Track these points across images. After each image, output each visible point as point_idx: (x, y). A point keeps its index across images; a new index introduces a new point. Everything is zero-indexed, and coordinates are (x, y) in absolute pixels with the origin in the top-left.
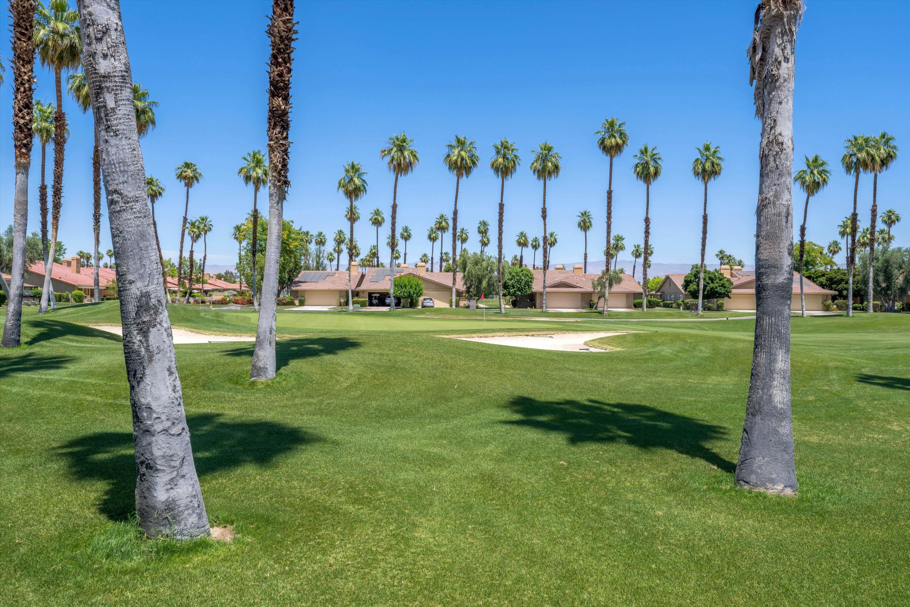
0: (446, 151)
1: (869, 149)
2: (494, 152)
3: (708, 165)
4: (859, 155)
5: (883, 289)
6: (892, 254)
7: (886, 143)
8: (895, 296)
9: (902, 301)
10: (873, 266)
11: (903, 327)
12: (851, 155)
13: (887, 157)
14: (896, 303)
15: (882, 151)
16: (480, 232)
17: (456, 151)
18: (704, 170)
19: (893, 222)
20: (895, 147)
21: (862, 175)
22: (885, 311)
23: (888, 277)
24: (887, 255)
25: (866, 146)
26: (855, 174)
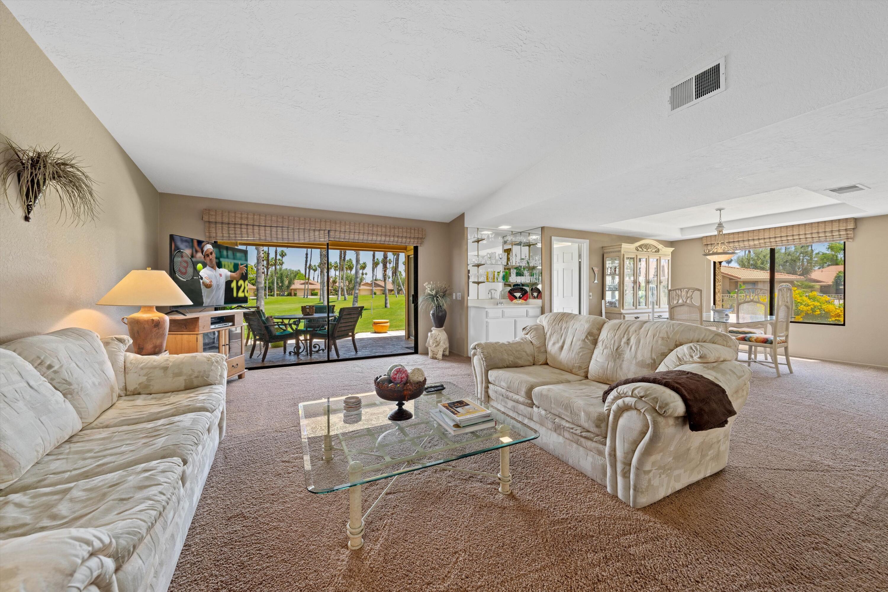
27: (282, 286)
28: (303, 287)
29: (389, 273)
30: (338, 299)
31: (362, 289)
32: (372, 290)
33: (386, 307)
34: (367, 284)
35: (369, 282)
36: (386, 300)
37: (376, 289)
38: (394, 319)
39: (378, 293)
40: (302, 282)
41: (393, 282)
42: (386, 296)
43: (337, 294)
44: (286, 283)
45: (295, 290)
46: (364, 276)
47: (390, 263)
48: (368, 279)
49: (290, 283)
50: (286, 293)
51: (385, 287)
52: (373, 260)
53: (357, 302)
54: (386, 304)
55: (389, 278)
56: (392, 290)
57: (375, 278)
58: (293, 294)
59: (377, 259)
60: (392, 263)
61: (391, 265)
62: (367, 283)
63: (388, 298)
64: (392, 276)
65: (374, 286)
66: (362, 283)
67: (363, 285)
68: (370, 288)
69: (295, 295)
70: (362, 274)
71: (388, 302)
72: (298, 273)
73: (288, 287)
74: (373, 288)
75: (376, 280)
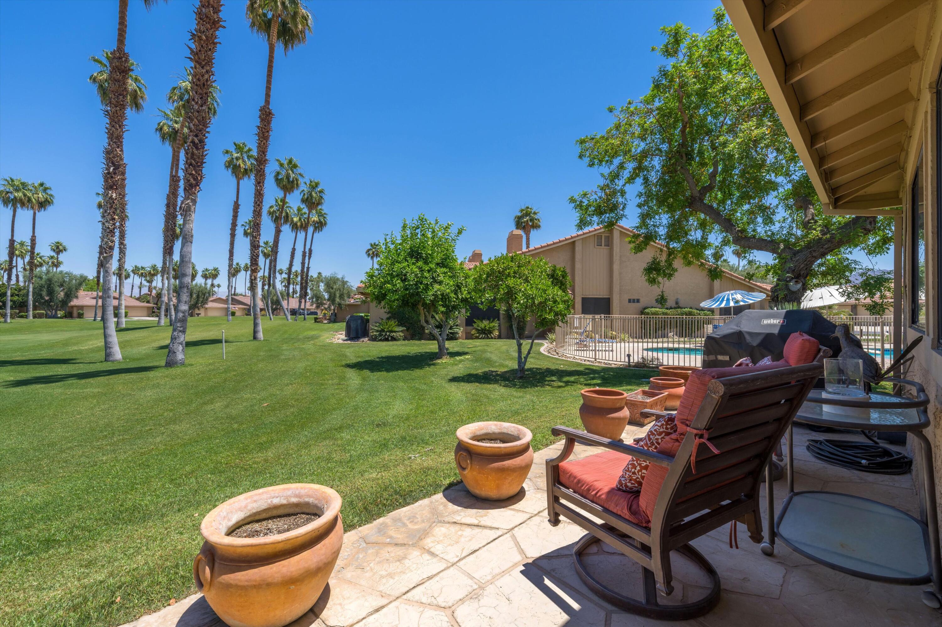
1: (25, 191)
4: (16, 194)
5: (46, 301)
6: (54, 275)
7: (45, 190)
8: (57, 307)
9: (65, 310)
10: (33, 283)
11: (56, 329)
12: (8, 192)
13: (45, 201)
14: (58, 312)
15: (40, 195)
19: (61, 251)
20: (51, 195)
21: (19, 211)
22: (49, 318)
23: (51, 292)
24: (50, 275)
25: (23, 189)
26: (12, 208)
27: (51, 300)
30: (159, 322)
31: (210, 308)
32: (227, 309)
33: (255, 338)
35: (224, 297)
36: (256, 325)
37: (236, 308)
38: (284, 373)
39: (239, 313)
40: (95, 294)
41: (264, 298)
42: (255, 318)
43: (158, 316)
44: (62, 295)
45: (81, 307)
46: (216, 289)
48: (222, 292)
49: (70, 295)
50: (60, 313)
51: (253, 306)
52: (230, 266)
53: (184, 332)
54: (255, 332)
57: (233, 293)
58: (75, 313)
59: (238, 264)
62: (220, 299)
63: (260, 321)
64: (263, 289)
65: (232, 304)
66: (211, 299)
67: (212, 301)
68: (226, 306)
69: (80, 316)
70: (212, 285)
71: (260, 328)
72: (83, 280)
73: (64, 303)
74: (231, 306)
75: (235, 294)
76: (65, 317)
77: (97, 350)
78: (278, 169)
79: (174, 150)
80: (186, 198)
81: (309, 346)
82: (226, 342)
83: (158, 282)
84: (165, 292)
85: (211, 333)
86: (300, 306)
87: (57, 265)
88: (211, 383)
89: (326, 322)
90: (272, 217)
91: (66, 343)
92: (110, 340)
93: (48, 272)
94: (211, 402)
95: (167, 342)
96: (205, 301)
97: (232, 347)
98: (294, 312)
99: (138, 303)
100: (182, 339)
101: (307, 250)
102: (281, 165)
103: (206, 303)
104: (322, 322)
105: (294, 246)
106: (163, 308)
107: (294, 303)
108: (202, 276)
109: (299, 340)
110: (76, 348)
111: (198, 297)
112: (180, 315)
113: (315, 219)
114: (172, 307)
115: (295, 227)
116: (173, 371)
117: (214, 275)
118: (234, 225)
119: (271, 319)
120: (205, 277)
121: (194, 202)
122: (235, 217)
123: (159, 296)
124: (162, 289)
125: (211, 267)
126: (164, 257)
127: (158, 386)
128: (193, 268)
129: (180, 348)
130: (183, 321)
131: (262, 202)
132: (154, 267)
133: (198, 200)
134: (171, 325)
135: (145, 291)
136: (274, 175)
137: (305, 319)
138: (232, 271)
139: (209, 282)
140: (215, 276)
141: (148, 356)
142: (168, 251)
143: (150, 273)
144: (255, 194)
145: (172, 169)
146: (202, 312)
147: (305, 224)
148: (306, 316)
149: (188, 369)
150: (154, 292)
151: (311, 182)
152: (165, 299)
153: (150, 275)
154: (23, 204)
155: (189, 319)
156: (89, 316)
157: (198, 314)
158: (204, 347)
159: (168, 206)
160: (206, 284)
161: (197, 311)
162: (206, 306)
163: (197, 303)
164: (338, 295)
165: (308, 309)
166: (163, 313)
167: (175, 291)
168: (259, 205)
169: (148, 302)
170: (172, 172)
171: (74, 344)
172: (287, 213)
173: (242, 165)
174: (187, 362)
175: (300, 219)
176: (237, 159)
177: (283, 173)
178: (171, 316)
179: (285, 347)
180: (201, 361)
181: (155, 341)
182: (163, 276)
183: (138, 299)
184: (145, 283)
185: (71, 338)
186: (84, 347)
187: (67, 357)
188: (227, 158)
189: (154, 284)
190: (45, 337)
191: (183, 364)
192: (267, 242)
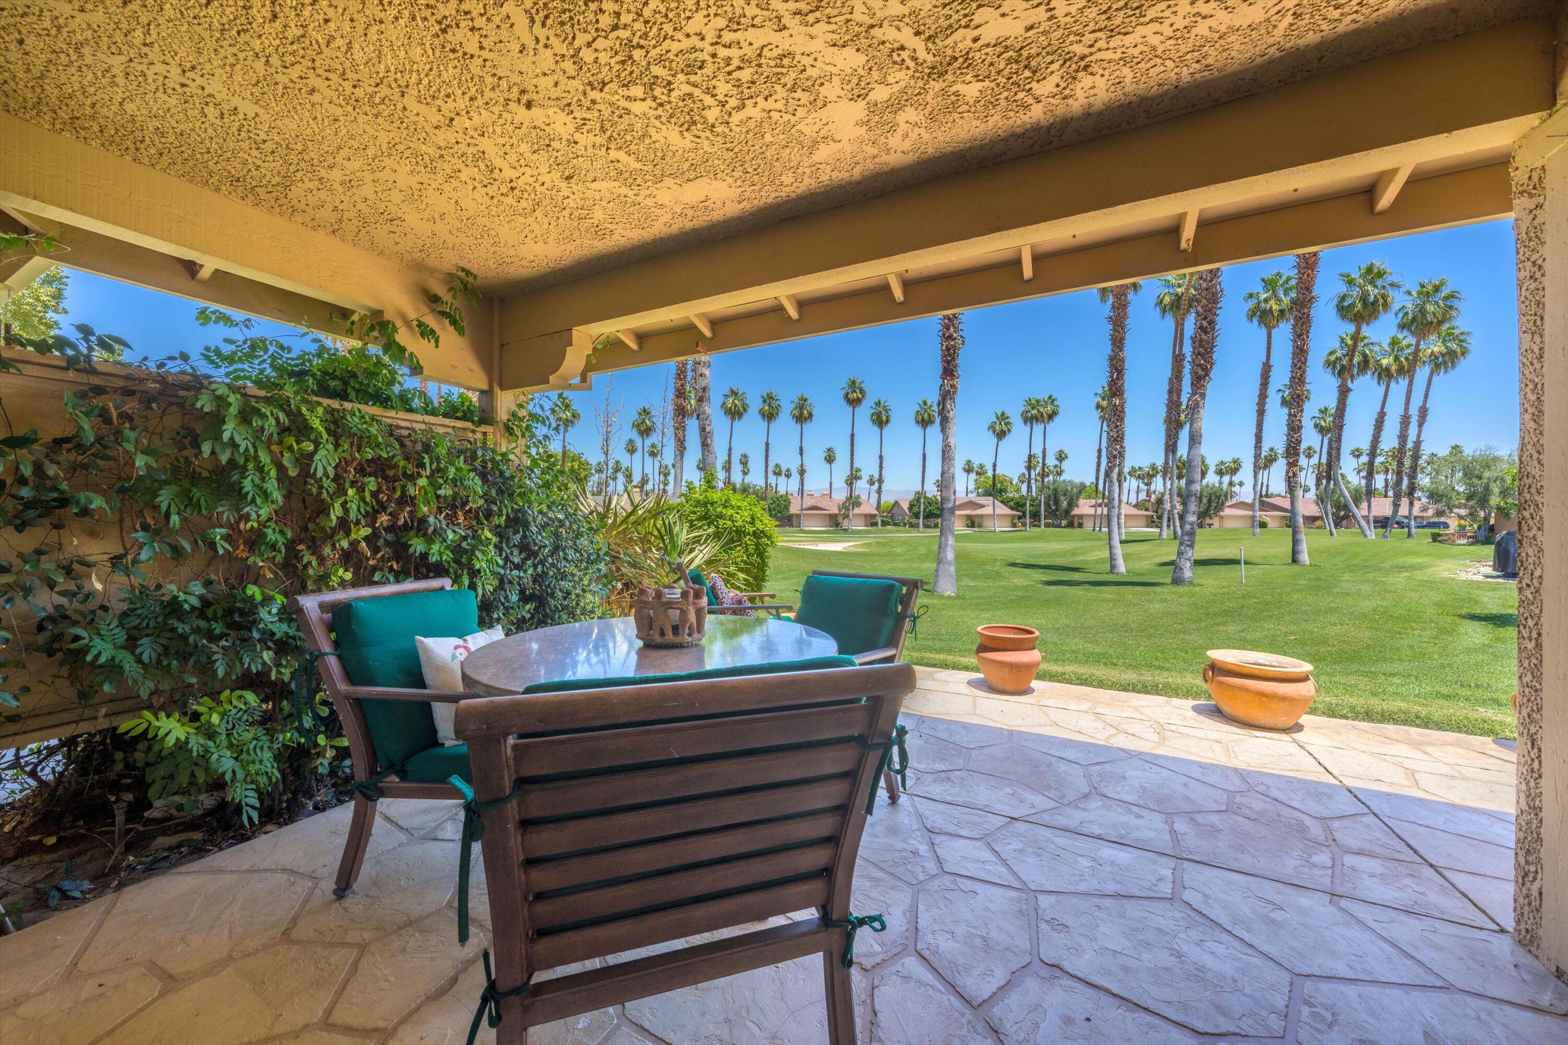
0: (722, 399)
1: (1039, 407)
2: (761, 400)
3: (926, 416)
4: (1033, 412)
5: (1052, 510)
6: (1059, 484)
7: (1052, 402)
8: (1061, 516)
9: (1068, 519)
10: (1044, 493)
11: (1062, 538)
12: (1027, 412)
13: (1052, 413)
15: (1049, 408)
16: (741, 463)
17: (731, 400)
18: (923, 419)
19: (1063, 459)
20: (1058, 406)
21: (1035, 426)
22: (1056, 527)
23: (1057, 501)
24: (1056, 484)
25: (1037, 405)
26: (1030, 425)
27: (1057, 510)
28: (1092, 511)
29: (1308, 478)
30: (1160, 534)
31: (1229, 516)
32: (1253, 517)
33: (1295, 560)
34: (1242, 505)
35: (1249, 500)
36: (1295, 542)
37: (1269, 517)
39: (1272, 524)
40: (1093, 502)
41: (1320, 499)
42: (1295, 533)
43: (1158, 527)
44: (1064, 504)
45: (1081, 517)
46: (1236, 489)
47: (1309, 456)
48: (1246, 493)
49: (1072, 504)
50: (1064, 523)
51: (1293, 511)
52: (1257, 456)
53: (1192, 546)
54: (1295, 553)
55: (1307, 490)
56: (1315, 519)
57: (1264, 493)
58: (1076, 524)
59: (1272, 449)
60: (1316, 456)
61: (1314, 460)
62: (1241, 503)
63: (1302, 536)
64: (1318, 485)
65: (1260, 510)
66: (1228, 504)
67: (1230, 507)
68: (1251, 513)
69: (1080, 525)
70: (1231, 484)
71: (1304, 547)
72: (1082, 488)
73: (1067, 512)
74: (1258, 514)
75: (1267, 496)
76: (1067, 526)
77: (1102, 561)
78: (1343, 289)
79: (1177, 322)
80: (1194, 394)
81: (1398, 580)
82: (1246, 563)
83: (1158, 484)
84: (1167, 497)
85: (1228, 551)
86: (1395, 511)
87: (1059, 474)
88: (1224, 607)
89: (1464, 541)
90: (1334, 368)
91: (1074, 553)
92: (1115, 551)
93: (1055, 481)
94: (1224, 624)
95: (1174, 558)
96: (1220, 507)
97: (1256, 571)
98: (1383, 523)
99: (1135, 511)
100: (1190, 554)
101: (1414, 411)
102: (1350, 282)
103: (1222, 510)
104: (1453, 543)
105: (1383, 407)
106: (1166, 516)
107: (1382, 507)
108: (1216, 472)
109: (1379, 570)
110: (1082, 558)
111: (1210, 501)
112: (1188, 527)
113: (1436, 349)
114: (1176, 516)
115: (1384, 375)
116: (1179, 589)
117: (1234, 468)
118: (1263, 396)
119: (1332, 534)
120: (1220, 473)
121: (1203, 396)
122: (1265, 384)
123: (1160, 502)
124: (1163, 494)
125: (1228, 458)
126: (1166, 455)
127: (1165, 601)
128: (1203, 462)
129: (1188, 564)
130: (1192, 534)
131: (1305, 363)
132: (1153, 467)
133: (1208, 393)
134: (1175, 538)
135: (1143, 496)
136: (1335, 302)
137: (1410, 535)
138: (1262, 462)
139: (1226, 479)
140: (1234, 471)
141: (1150, 572)
142: (1171, 447)
143: (1148, 474)
144: (1294, 354)
145: (1175, 345)
146: (1216, 522)
147: (1409, 364)
148: (1413, 530)
149: (1198, 589)
150: (1153, 497)
151: (1423, 286)
152: (1167, 506)
153: (1147, 477)
154: (1037, 420)
155: (1198, 531)
156: (1088, 525)
157: (1210, 525)
158: (1217, 567)
159: (1170, 392)
160: (1221, 483)
161: (1208, 521)
162: (1222, 514)
163: (1208, 510)
164: (1496, 490)
165: (1416, 518)
166: (1165, 523)
167: (1180, 495)
168: (1300, 368)
169: (1147, 510)
170: (1174, 350)
171: (1083, 554)
172: (1365, 356)
173: (1275, 307)
174: (1195, 581)
175: (1396, 359)
176: (1266, 301)
177: (1356, 292)
178: (1175, 527)
179: (1346, 577)
180: (1212, 582)
181: (1157, 556)
182: (1164, 479)
183: (1135, 506)
184: (1142, 486)
185: (1077, 548)
186: (1090, 557)
187: (1078, 566)
188: (1251, 304)
189: (1153, 487)
190: (1055, 546)
191: (1191, 583)
192: (1326, 409)
